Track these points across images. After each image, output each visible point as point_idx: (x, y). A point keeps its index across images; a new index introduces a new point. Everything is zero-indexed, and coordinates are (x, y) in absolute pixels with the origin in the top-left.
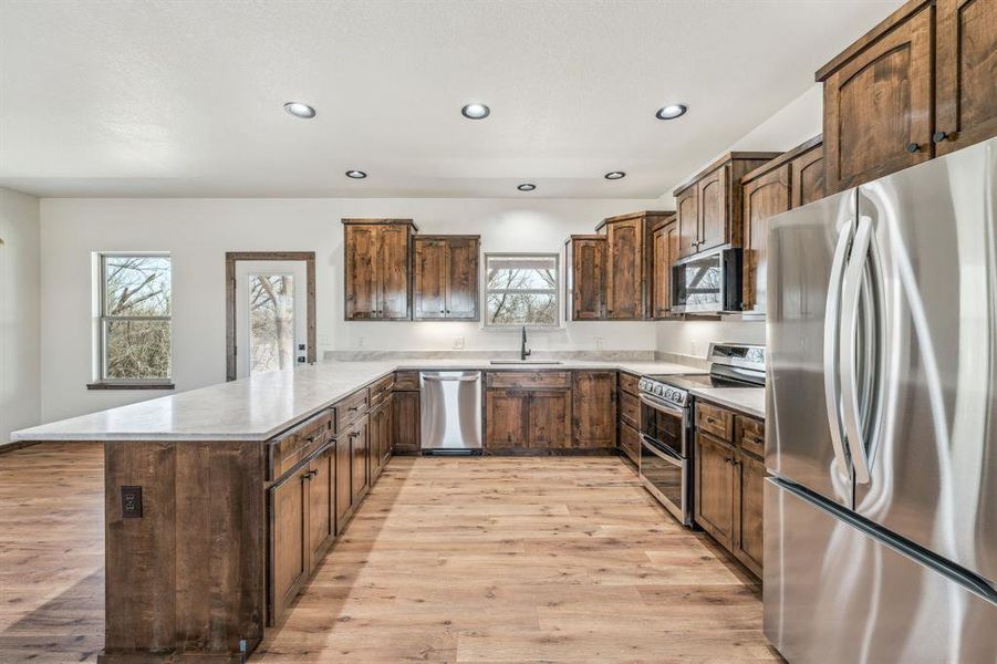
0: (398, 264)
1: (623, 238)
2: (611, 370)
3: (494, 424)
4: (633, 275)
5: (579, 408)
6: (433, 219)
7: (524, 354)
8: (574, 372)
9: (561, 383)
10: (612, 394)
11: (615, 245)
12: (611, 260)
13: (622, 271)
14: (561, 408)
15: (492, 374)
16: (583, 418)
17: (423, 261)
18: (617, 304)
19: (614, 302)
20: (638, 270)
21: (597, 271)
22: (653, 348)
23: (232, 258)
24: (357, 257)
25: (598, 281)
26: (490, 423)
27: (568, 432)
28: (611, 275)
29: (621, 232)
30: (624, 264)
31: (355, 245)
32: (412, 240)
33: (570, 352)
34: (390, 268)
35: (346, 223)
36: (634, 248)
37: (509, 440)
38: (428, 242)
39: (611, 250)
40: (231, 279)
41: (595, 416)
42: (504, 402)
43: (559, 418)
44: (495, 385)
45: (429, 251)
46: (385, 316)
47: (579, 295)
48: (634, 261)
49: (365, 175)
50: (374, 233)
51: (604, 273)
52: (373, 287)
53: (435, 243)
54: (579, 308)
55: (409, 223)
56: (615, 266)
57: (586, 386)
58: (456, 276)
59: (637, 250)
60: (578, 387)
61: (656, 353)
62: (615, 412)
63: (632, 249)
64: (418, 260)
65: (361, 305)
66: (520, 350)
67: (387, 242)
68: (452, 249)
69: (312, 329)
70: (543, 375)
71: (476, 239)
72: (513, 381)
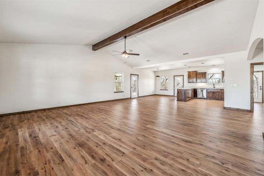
6: (200, 70)
7: (214, 87)
23: (174, 76)
31: (189, 74)
32: (197, 73)
34: (194, 76)
35: (188, 72)
37: (210, 97)
40: (174, 78)
46: (193, 82)
50: (192, 73)
52: (191, 79)
53: (200, 73)
55: (196, 71)
58: (203, 77)
64: (197, 75)
65: (190, 81)
68: (202, 74)
69: (183, 84)
71: (206, 72)
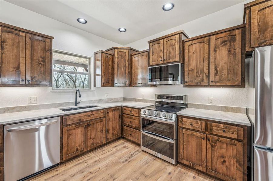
1: (121, 56)
3: (68, 145)
4: (125, 70)
5: (108, 124)
7: (77, 103)
8: (107, 109)
9: (102, 115)
10: (119, 116)
11: (118, 58)
12: (116, 64)
13: (121, 68)
14: (101, 127)
15: (66, 117)
16: (110, 129)
20: (127, 68)
21: (110, 67)
22: (123, 96)
25: (110, 71)
26: (65, 145)
27: (104, 136)
28: (116, 69)
29: (120, 53)
30: (122, 66)
33: (96, 100)
36: (126, 60)
37: (77, 150)
38: (8, 29)
39: (116, 59)
41: (114, 126)
42: (74, 131)
43: (101, 131)
44: (68, 123)
47: (104, 76)
48: (126, 64)
51: (113, 68)
53: (17, 32)
54: (104, 82)
56: (118, 66)
57: (111, 114)
58: (35, 58)
59: (127, 61)
60: (108, 115)
61: (124, 98)
62: (120, 123)
63: (125, 60)
66: (74, 101)
72: (79, 118)
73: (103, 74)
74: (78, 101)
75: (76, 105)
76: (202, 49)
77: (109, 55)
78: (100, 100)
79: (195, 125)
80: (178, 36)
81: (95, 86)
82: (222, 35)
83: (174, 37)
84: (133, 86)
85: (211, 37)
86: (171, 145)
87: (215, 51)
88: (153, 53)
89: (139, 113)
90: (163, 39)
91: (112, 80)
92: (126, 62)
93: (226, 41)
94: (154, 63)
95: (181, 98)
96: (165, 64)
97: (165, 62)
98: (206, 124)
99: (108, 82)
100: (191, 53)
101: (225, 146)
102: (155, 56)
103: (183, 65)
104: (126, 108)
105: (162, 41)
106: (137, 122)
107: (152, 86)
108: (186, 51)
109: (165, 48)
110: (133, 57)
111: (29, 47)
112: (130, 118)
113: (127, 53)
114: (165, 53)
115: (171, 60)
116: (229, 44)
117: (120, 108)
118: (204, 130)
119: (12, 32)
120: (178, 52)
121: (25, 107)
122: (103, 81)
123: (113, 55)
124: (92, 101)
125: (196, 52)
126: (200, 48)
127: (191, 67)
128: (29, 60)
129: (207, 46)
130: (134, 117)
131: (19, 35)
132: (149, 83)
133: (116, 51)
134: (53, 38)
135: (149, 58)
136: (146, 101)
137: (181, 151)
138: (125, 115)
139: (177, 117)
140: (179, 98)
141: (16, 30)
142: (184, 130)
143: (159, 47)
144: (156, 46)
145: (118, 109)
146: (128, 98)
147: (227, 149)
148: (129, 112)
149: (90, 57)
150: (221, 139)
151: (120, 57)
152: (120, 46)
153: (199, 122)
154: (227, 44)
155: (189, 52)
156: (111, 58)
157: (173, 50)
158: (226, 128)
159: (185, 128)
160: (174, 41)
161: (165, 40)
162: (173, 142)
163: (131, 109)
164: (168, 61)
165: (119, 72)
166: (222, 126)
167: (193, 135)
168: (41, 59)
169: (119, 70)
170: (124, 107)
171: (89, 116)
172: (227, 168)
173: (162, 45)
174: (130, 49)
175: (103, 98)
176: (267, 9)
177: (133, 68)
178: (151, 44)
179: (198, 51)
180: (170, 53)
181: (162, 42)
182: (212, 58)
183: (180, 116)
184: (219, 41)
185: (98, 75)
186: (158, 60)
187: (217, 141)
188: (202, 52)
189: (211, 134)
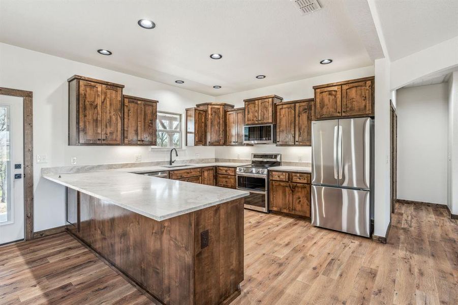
0: (115, 110)
1: (215, 112)
2: (213, 166)
4: (219, 128)
7: (172, 162)
8: (202, 168)
9: (198, 174)
10: (214, 177)
11: (212, 115)
12: (210, 120)
13: (214, 125)
15: (172, 172)
17: (129, 111)
18: (212, 139)
19: (211, 138)
20: (221, 126)
21: (203, 124)
22: (214, 157)
24: (87, 103)
25: (203, 129)
28: (209, 127)
29: (214, 110)
30: (215, 123)
31: (85, 95)
32: (124, 97)
34: (110, 113)
35: (79, 78)
36: (220, 117)
38: (131, 100)
39: (210, 116)
44: (173, 177)
45: (132, 105)
46: (107, 142)
47: (197, 135)
48: (220, 122)
49: (111, 53)
50: (99, 89)
51: (206, 126)
52: (99, 124)
53: (135, 101)
55: (122, 88)
56: (211, 123)
57: (206, 174)
58: (146, 121)
60: (203, 174)
61: (215, 159)
62: (215, 183)
63: (219, 117)
64: (126, 110)
65: (90, 135)
66: (169, 160)
67: (108, 96)
68: (144, 105)
69: (30, 151)
70: (192, 171)
71: (156, 102)
73: (196, 132)
74: (173, 160)
75: (171, 164)
76: (290, 113)
77: (201, 112)
78: (191, 160)
79: (281, 177)
80: (270, 100)
81: (186, 145)
82: (303, 104)
83: (267, 100)
84: (228, 145)
85: (296, 104)
86: (264, 196)
87: (299, 116)
88: (248, 112)
89: (235, 171)
90: (258, 100)
91: (205, 139)
92: (220, 119)
93: (306, 109)
94: (250, 122)
95: (276, 156)
96: (260, 124)
97: (260, 122)
98: (289, 175)
99: (201, 140)
100: (282, 116)
101: (300, 189)
102: (251, 116)
103: (275, 126)
104: (221, 168)
105: (257, 101)
106: (232, 181)
107: (248, 145)
108: (278, 114)
109: (260, 109)
110: (228, 113)
111: (143, 113)
112: (226, 178)
113: (221, 109)
114: (260, 114)
115: (265, 121)
116: (308, 112)
117: (214, 168)
118: (287, 180)
119: (133, 102)
120: (270, 114)
121: (134, 164)
122: (197, 140)
123: (206, 112)
124: (184, 161)
125: (286, 116)
126: (288, 112)
127: (282, 128)
128: (143, 124)
129: (293, 112)
130: (229, 177)
131: (137, 103)
132: (245, 142)
133: (210, 107)
134: (158, 102)
135: (245, 117)
136: (241, 161)
137: (271, 200)
138: (220, 176)
139: (269, 171)
140: (273, 157)
141: (135, 99)
142: (273, 182)
143: (255, 107)
144: (251, 106)
145: (212, 169)
146: (221, 159)
147: (301, 192)
148: (224, 171)
149: (181, 113)
150: (298, 185)
151: (214, 114)
152: (214, 102)
153: (284, 174)
154: (306, 112)
155: (280, 115)
156: (204, 115)
157: (267, 112)
158: (301, 176)
159: (274, 180)
160: (267, 103)
161: (260, 101)
162: (266, 193)
163: (226, 169)
164: (262, 122)
165: (212, 130)
166: (298, 175)
167: (280, 185)
168: (150, 122)
169: (212, 128)
170: (219, 166)
171: (188, 173)
172: (301, 205)
173: (257, 106)
174: (225, 105)
175: (194, 158)
176: (324, 93)
177: (228, 125)
178: (247, 103)
179: (287, 115)
180: (264, 114)
181: (257, 103)
182: (297, 122)
183: (270, 171)
184: (301, 109)
185: (191, 133)
186: (253, 120)
187: (295, 187)
188: (290, 115)
189: (292, 182)
